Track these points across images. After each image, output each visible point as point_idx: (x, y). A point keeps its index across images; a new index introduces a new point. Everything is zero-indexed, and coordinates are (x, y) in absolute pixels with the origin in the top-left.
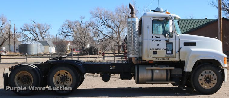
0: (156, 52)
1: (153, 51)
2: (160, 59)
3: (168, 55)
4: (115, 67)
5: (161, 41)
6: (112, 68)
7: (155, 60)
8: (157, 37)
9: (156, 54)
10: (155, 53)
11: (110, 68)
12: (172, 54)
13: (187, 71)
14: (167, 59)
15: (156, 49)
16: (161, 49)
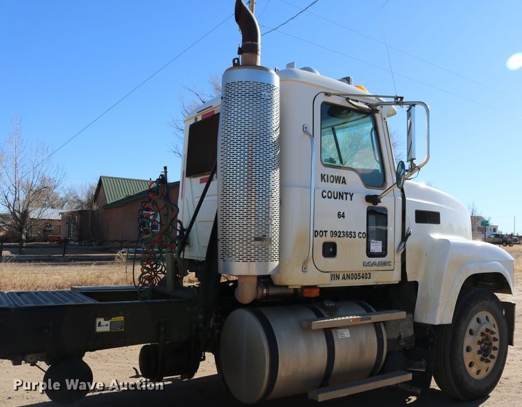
0: (334, 245)
1: (324, 239)
2: (344, 278)
3: (373, 260)
4: (122, 318)
5: (351, 196)
6: (107, 329)
7: (325, 281)
8: (338, 180)
9: (333, 254)
10: (330, 250)
11: (99, 329)
12: (384, 253)
13: (437, 323)
14: (366, 276)
15: (334, 234)
16: (350, 234)
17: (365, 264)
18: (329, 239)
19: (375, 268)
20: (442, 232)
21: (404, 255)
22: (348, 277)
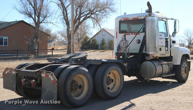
5: (163, 39)
7: (160, 56)
8: (161, 35)
9: (161, 50)
12: (167, 50)
13: (178, 64)
14: (165, 55)
15: (161, 46)
16: (163, 46)
17: (165, 52)
18: (160, 47)
19: (166, 53)
20: (176, 45)
21: (171, 51)
22: (162, 55)
